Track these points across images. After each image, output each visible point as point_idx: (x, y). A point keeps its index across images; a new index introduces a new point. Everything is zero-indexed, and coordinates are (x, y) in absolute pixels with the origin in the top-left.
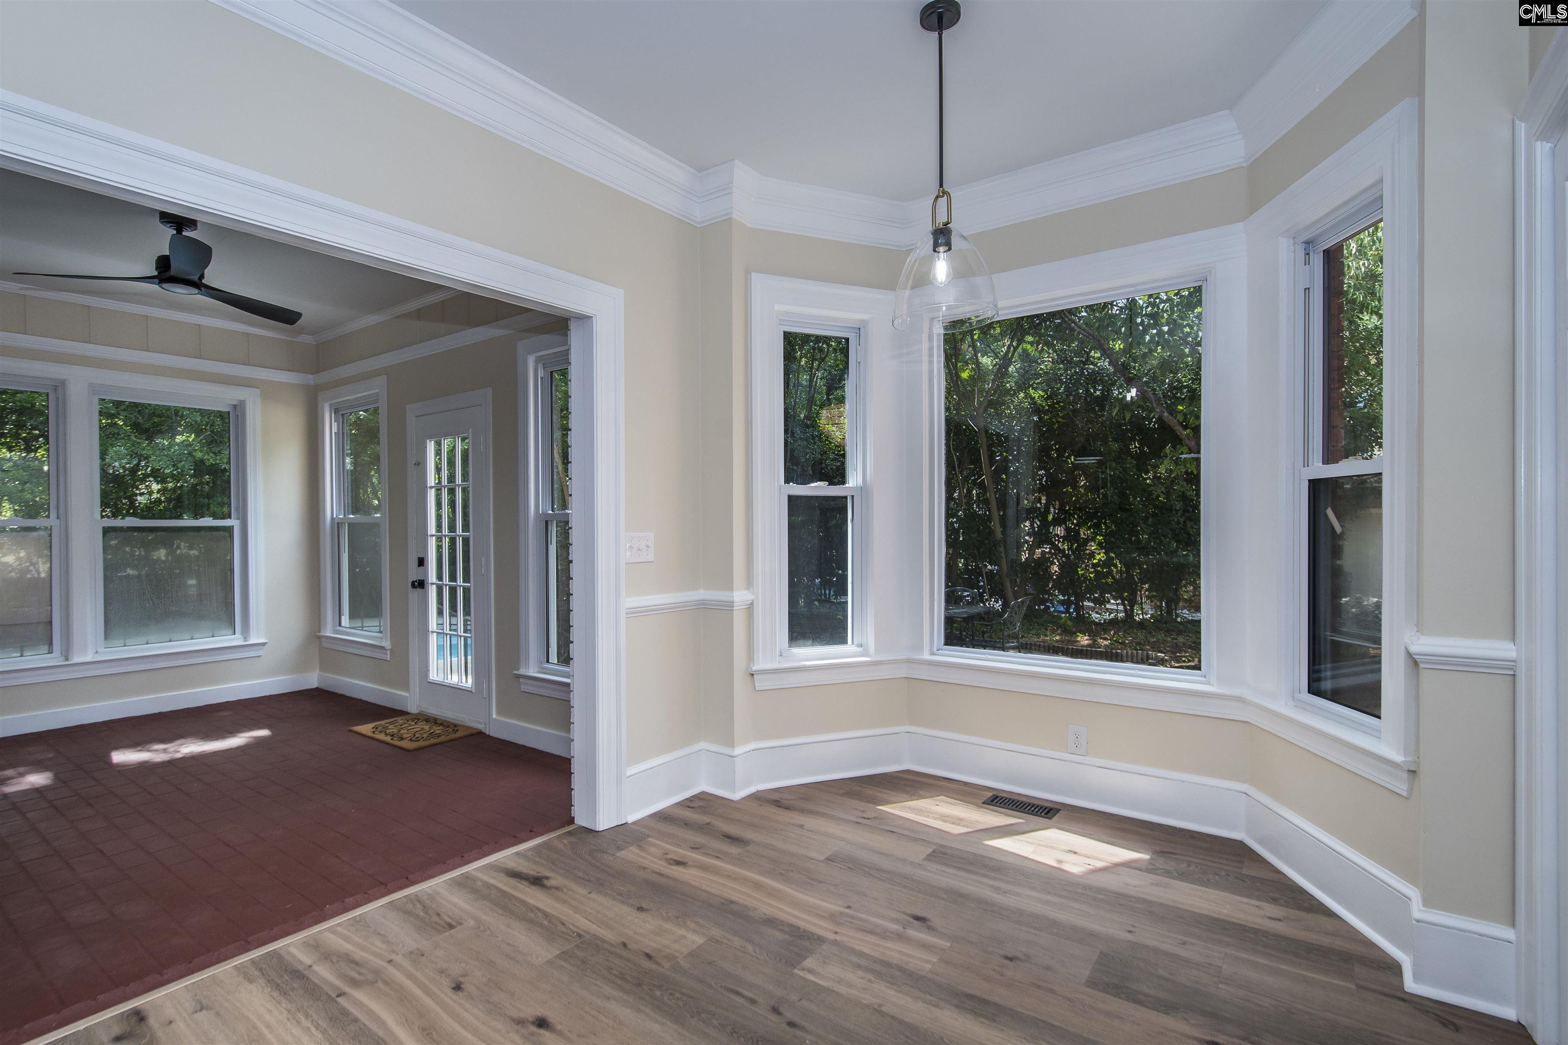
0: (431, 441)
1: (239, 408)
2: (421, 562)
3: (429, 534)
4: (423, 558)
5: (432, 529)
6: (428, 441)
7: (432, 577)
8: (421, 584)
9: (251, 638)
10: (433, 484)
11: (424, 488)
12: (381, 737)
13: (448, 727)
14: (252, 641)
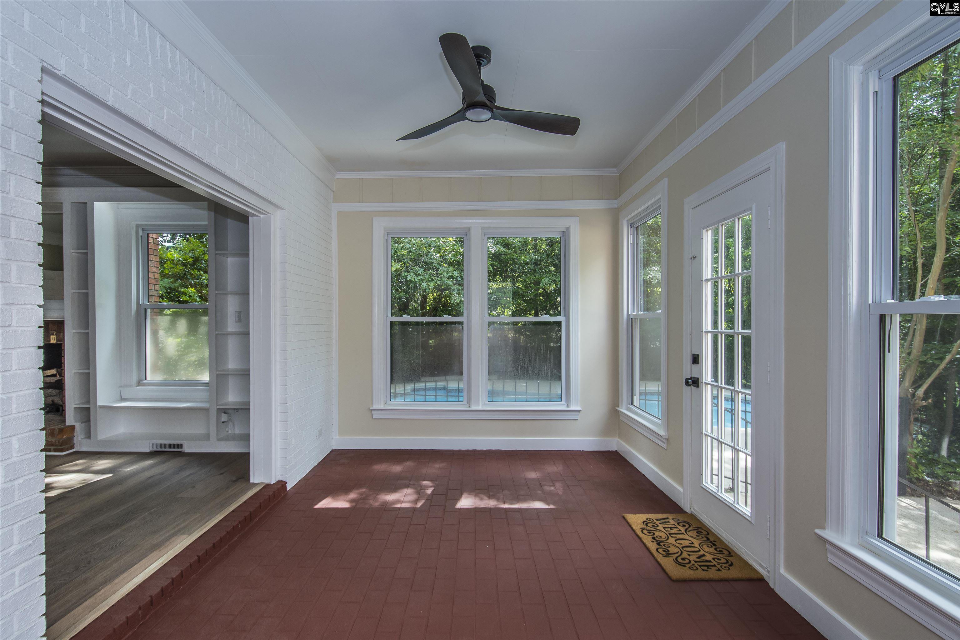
0: (707, 231)
1: (565, 233)
2: (696, 359)
3: (704, 330)
4: (698, 355)
5: (707, 325)
6: (704, 231)
7: (707, 376)
8: (695, 382)
9: (571, 406)
10: (709, 277)
11: (700, 282)
12: (647, 539)
13: (721, 552)
14: (572, 408)
